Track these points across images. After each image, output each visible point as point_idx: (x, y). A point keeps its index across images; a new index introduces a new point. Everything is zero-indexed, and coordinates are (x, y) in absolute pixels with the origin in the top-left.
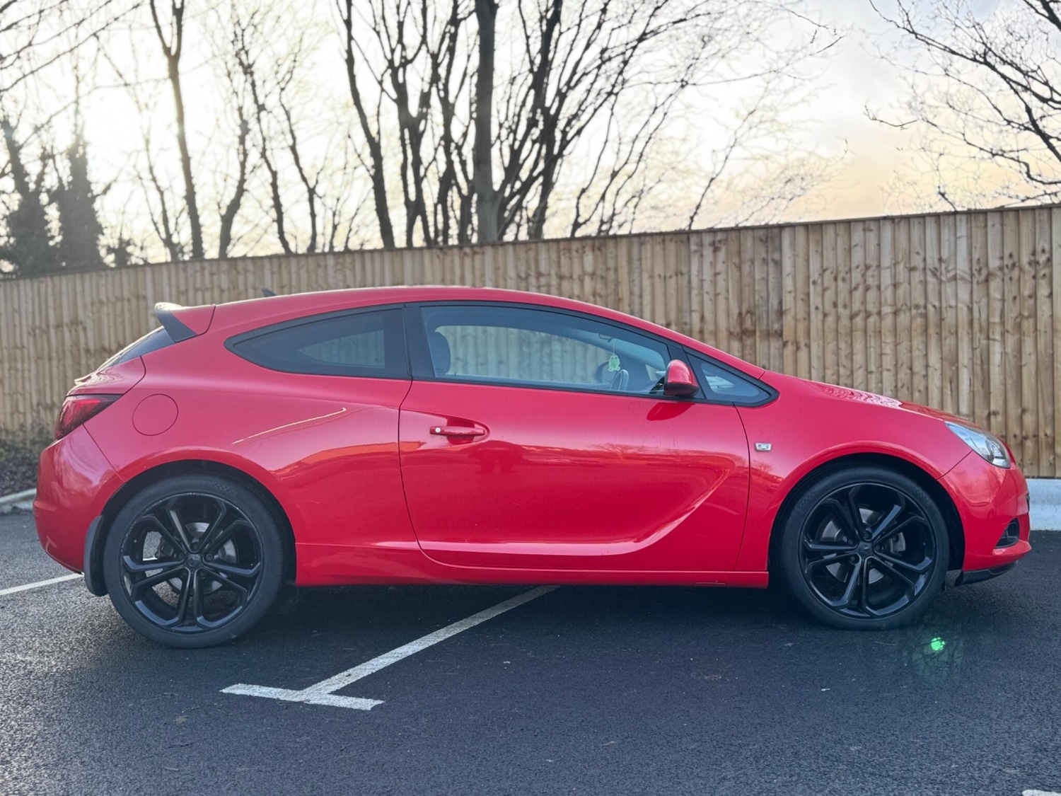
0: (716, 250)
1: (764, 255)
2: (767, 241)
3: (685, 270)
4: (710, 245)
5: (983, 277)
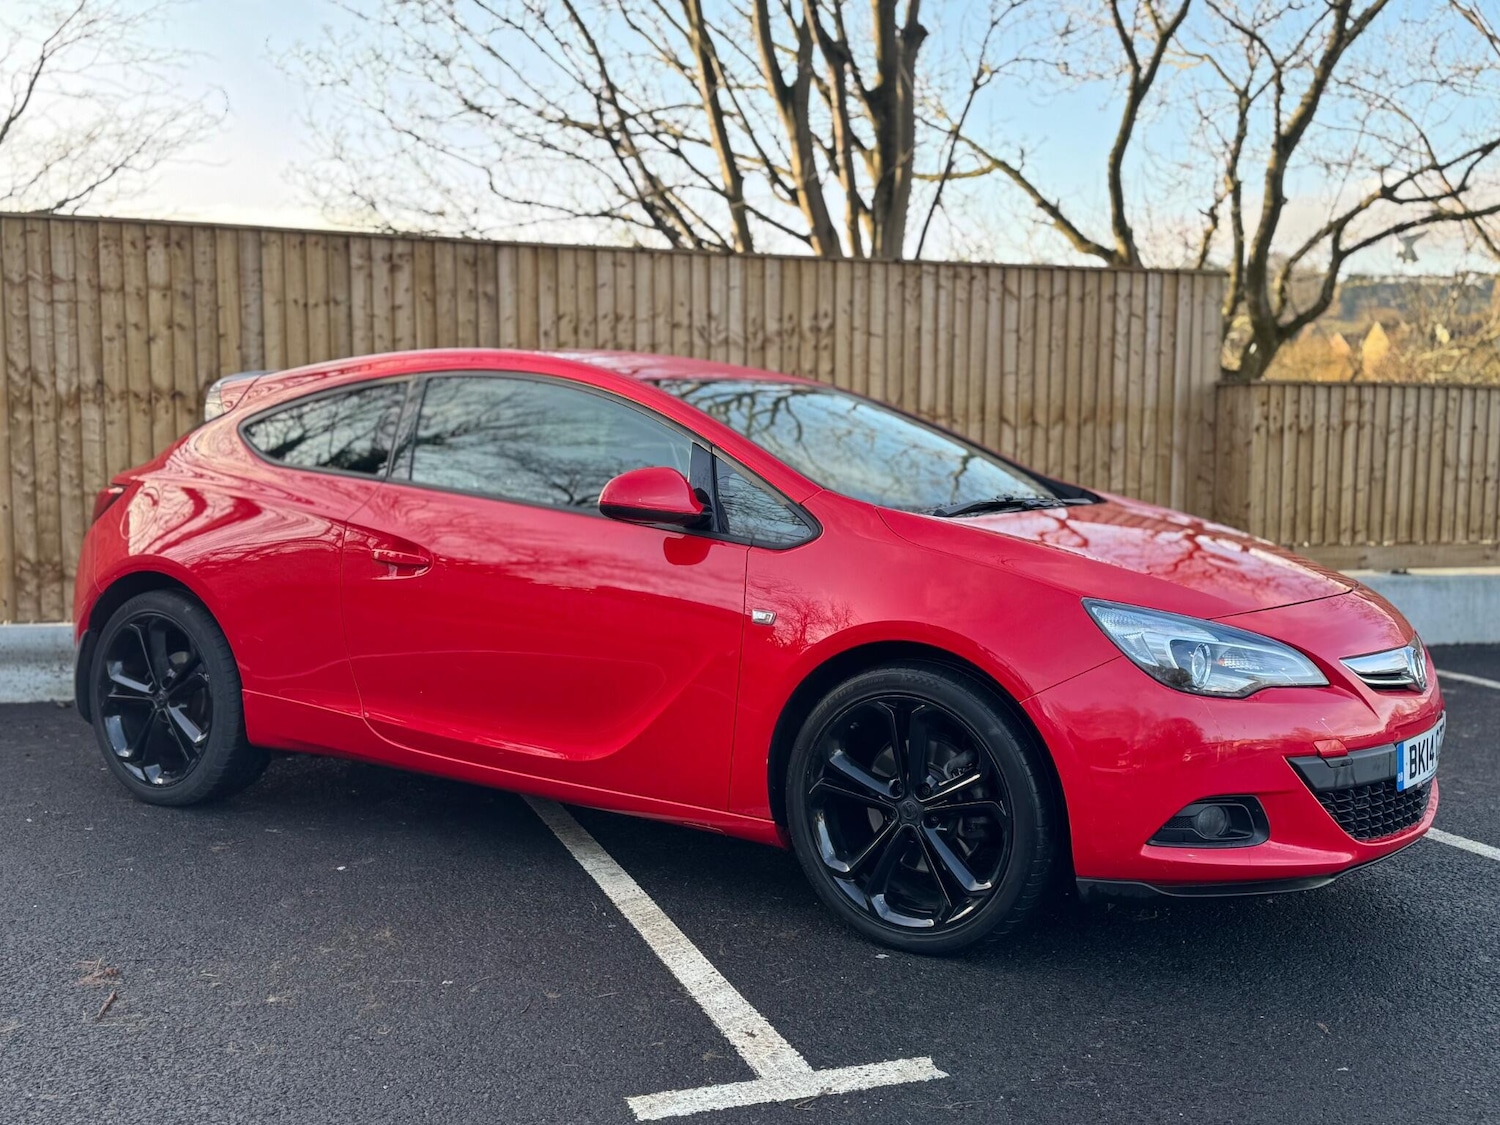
0: (393, 269)
1: (470, 285)
2: (475, 264)
3: (341, 296)
4: (383, 259)
5: (758, 343)
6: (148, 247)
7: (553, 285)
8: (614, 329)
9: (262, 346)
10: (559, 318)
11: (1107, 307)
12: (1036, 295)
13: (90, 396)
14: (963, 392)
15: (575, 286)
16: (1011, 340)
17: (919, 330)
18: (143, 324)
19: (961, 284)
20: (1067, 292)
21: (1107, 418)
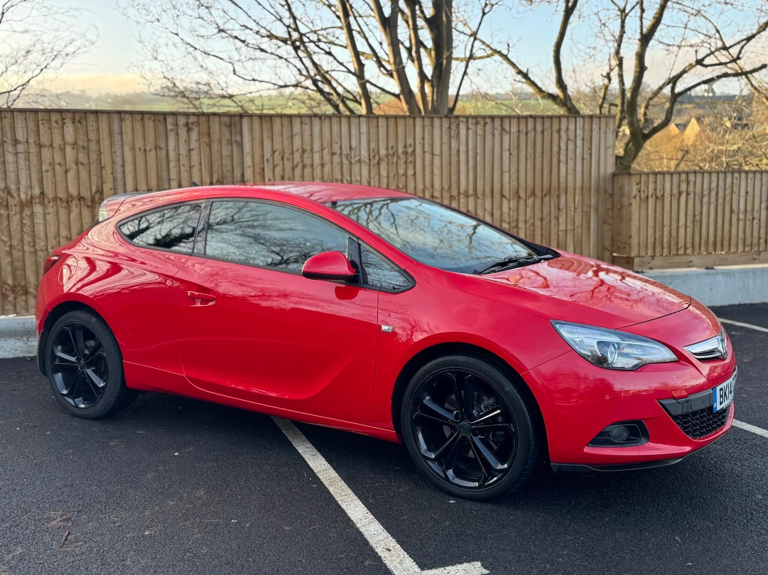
0: (189, 130)
1: (228, 137)
2: (230, 126)
3: (163, 145)
4: (184, 125)
5: (376, 161)
6: (64, 124)
7: (270, 135)
8: (302, 157)
9: (124, 172)
10: (274, 152)
11: (556, 136)
12: (519, 131)
13: (37, 200)
14: (482, 182)
15: (282, 135)
16: (506, 155)
17: (458, 151)
18: (63, 163)
19: (480, 127)
20: (535, 129)
21: (557, 193)
